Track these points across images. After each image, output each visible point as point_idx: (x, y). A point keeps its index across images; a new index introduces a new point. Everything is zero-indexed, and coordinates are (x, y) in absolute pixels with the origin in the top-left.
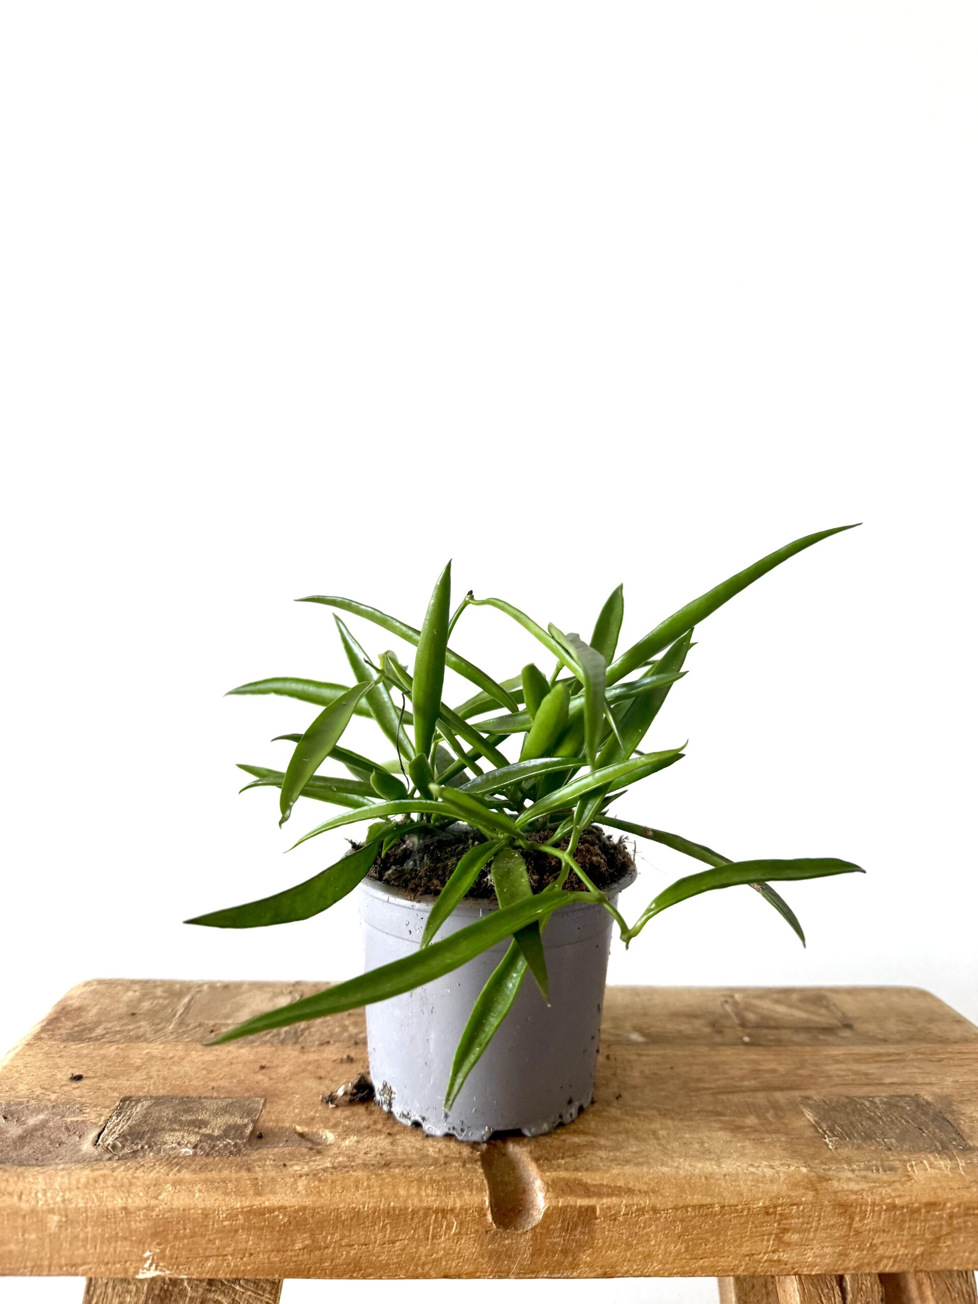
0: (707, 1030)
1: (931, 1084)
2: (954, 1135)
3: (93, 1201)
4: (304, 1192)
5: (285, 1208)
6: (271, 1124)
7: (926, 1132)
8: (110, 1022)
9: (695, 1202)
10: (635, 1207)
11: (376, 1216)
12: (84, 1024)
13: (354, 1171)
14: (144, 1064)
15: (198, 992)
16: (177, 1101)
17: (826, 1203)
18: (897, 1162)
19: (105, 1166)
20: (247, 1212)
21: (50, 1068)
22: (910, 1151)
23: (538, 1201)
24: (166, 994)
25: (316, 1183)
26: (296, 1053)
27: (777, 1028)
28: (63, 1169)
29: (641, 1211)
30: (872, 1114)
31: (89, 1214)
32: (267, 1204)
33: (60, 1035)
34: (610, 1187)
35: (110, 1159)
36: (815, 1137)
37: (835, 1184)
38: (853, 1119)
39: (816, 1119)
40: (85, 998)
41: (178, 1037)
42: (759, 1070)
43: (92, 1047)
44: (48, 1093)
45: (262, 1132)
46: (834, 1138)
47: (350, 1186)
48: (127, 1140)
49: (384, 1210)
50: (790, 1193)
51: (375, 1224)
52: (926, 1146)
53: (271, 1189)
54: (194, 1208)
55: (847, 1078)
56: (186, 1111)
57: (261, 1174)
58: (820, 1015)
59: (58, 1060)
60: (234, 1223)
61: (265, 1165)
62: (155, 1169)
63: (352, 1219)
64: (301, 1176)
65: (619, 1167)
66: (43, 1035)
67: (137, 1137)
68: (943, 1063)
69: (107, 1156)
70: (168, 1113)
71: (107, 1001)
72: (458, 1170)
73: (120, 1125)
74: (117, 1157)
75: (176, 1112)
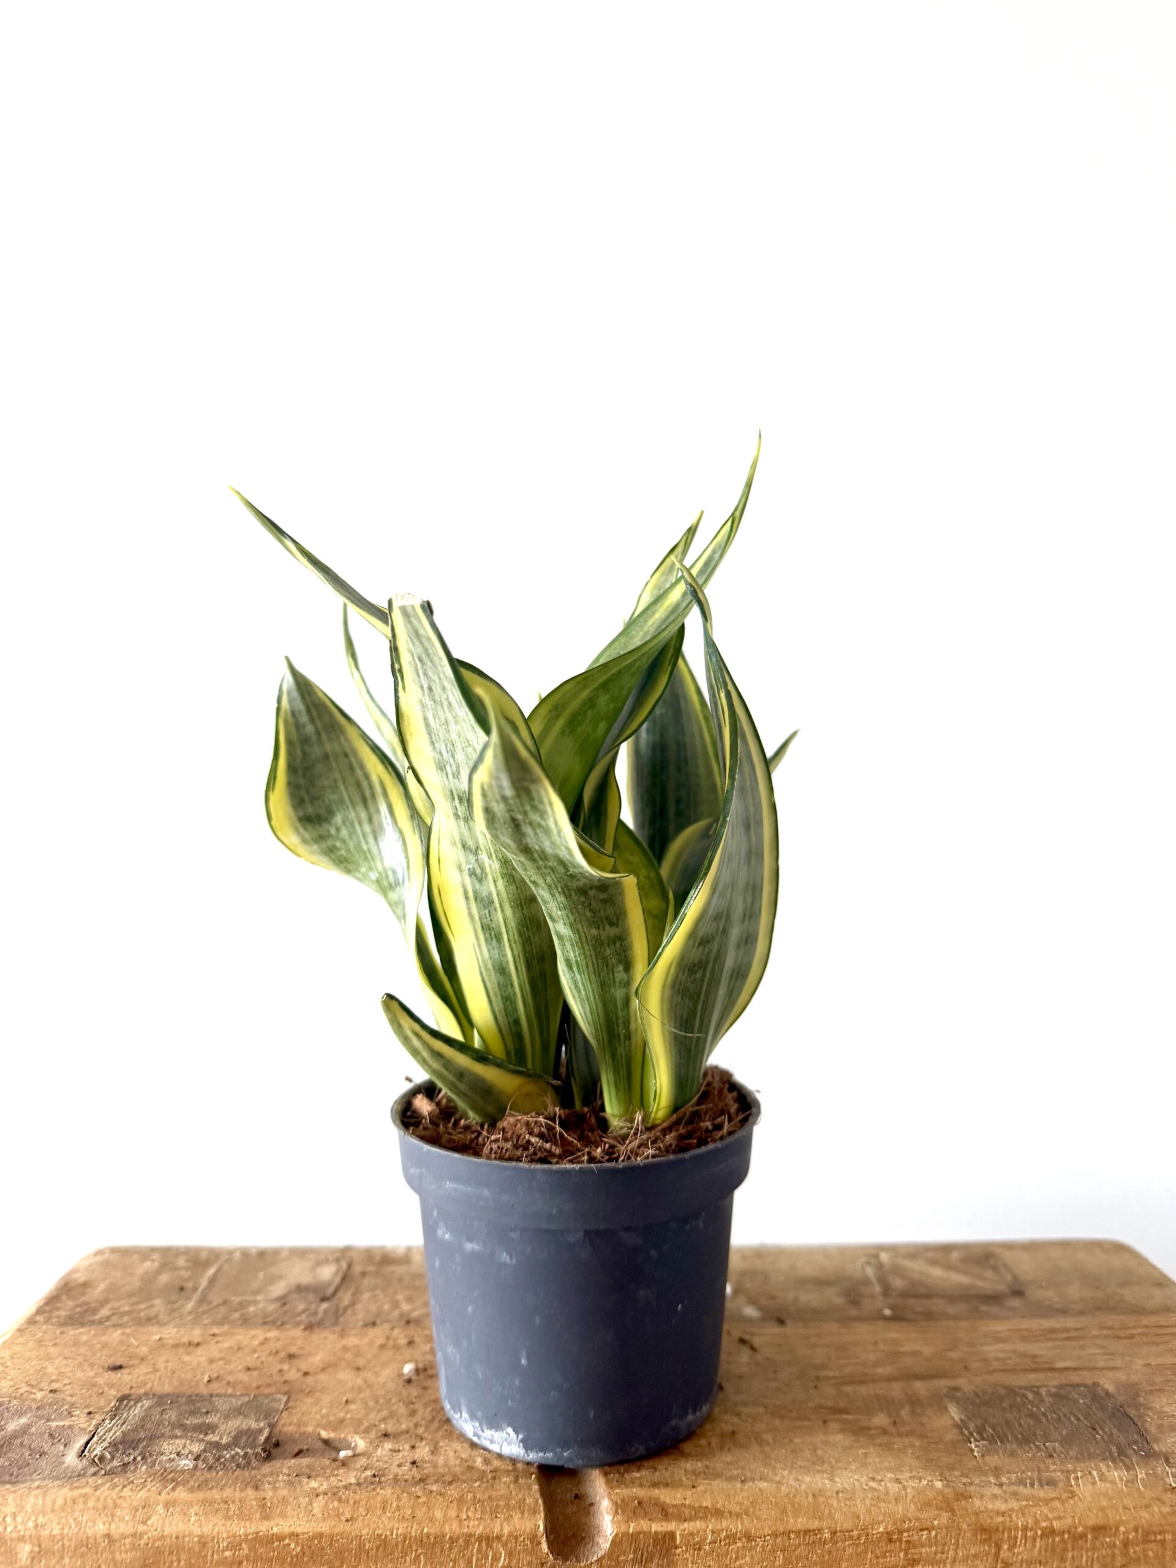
0: (839, 1301)
1: (1114, 1368)
2: (1135, 1436)
3: (70, 1527)
4: (320, 1515)
5: (297, 1536)
6: (291, 1428)
7: (1101, 1432)
8: (118, 1300)
9: (799, 1526)
10: (724, 1533)
11: (407, 1544)
12: (88, 1303)
13: (381, 1489)
14: (151, 1352)
15: (229, 1260)
16: (184, 1400)
17: (965, 1526)
18: (1059, 1474)
19: (88, 1483)
20: (251, 1539)
21: (41, 1360)
22: (1077, 1458)
23: (605, 1525)
24: (189, 1264)
25: (336, 1504)
26: (332, 1338)
27: (928, 1296)
28: (38, 1487)
29: (732, 1538)
30: (1035, 1409)
31: (66, 1543)
32: (275, 1530)
33: (58, 1317)
34: (693, 1508)
35: (95, 1474)
36: (958, 1441)
37: (977, 1503)
38: (1009, 1416)
39: (963, 1417)
40: (93, 1271)
41: (197, 1317)
42: (898, 1353)
43: (93, 1332)
44: (34, 1391)
45: (280, 1438)
46: (982, 1442)
47: (376, 1507)
48: (117, 1450)
49: (416, 1538)
50: (919, 1515)
51: (405, 1556)
52: (1098, 1452)
53: (281, 1512)
54: (189, 1535)
55: (1009, 1362)
56: (192, 1413)
57: (270, 1493)
58: (984, 1279)
59: (52, 1350)
60: (237, 1553)
61: (276, 1481)
62: (146, 1486)
63: (377, 1549)
64: (317, 1496)
65: (706, 1481)
66: (38, 1318)
67: (129, 1447)
68: (1134, 1341)
69: (93, 1470)
70: (172, 1415)
71: (119, 1274)
72: (509, 1487)
73: (113, 1432)
74: (103, 1472)
75: (180, 1414)
